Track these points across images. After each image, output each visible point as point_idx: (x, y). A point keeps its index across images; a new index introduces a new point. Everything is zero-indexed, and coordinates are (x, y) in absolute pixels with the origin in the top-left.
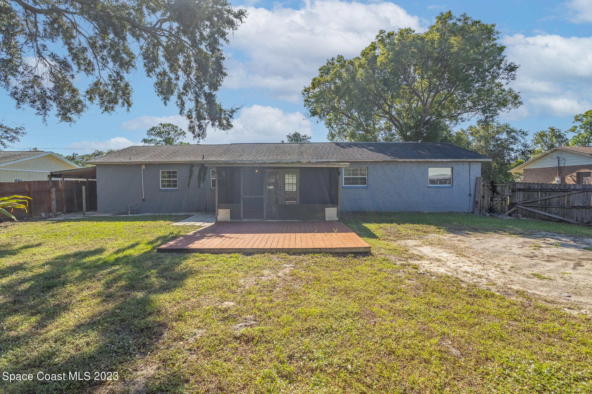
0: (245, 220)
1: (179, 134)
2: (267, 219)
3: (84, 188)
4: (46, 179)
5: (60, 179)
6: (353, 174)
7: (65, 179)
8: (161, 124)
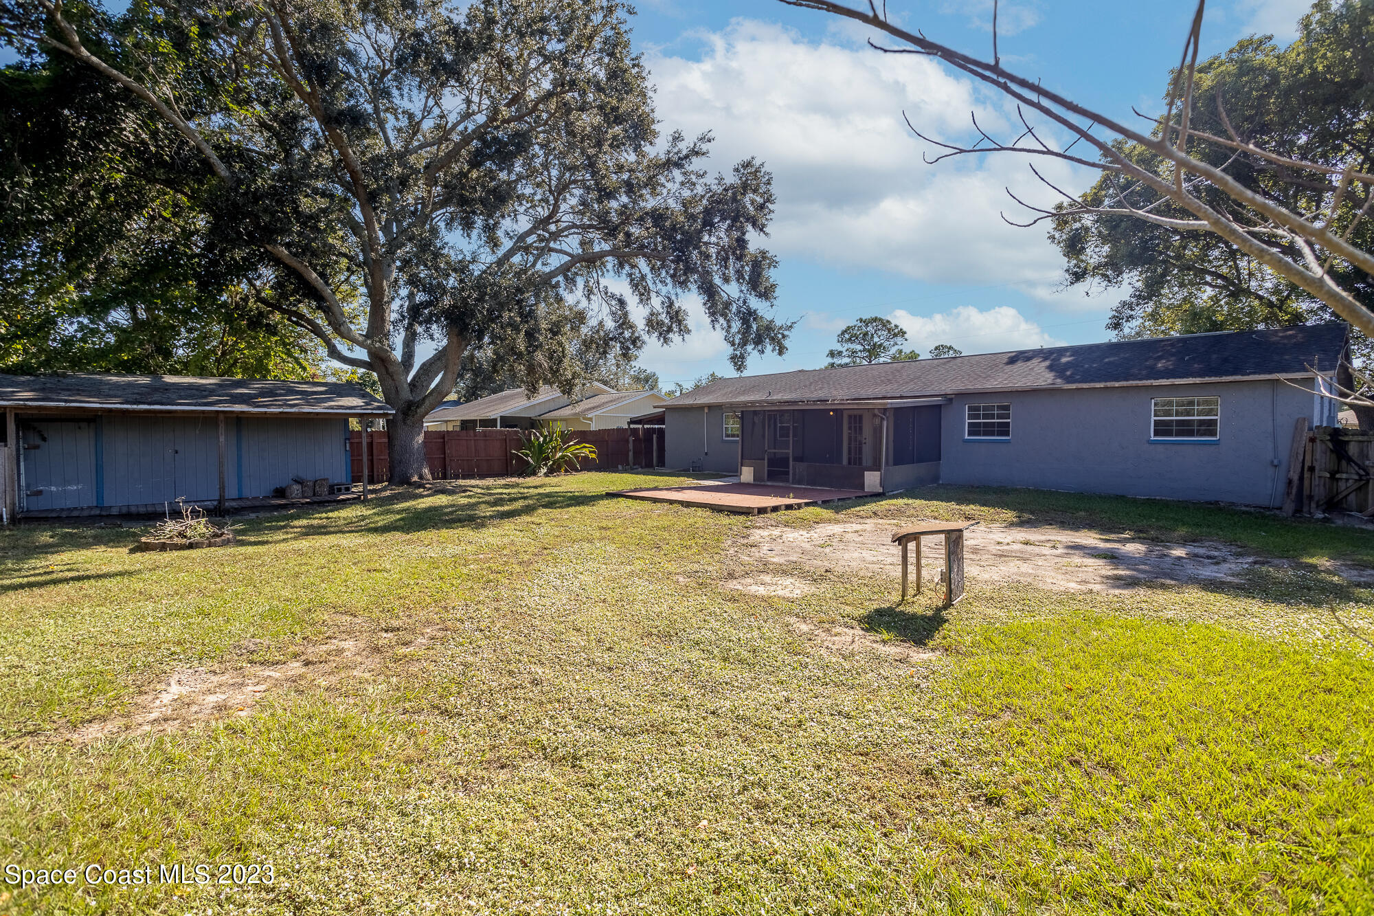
0: (769, 483)
1: (895, 335)
2: (793, 483)
3: (655, 436)
4: (626, 426)
5: (640, 426)
6: (985, 416)
7: (646, 426)
8: (861, 320)
